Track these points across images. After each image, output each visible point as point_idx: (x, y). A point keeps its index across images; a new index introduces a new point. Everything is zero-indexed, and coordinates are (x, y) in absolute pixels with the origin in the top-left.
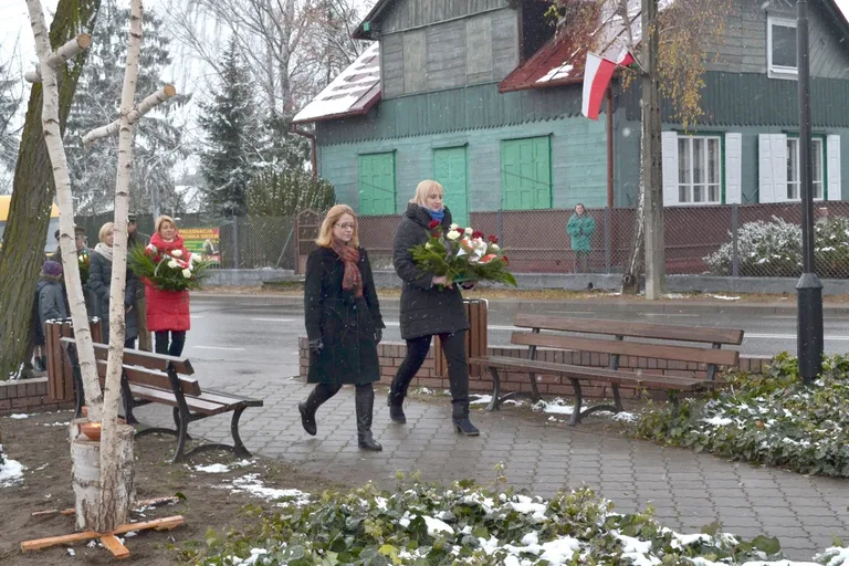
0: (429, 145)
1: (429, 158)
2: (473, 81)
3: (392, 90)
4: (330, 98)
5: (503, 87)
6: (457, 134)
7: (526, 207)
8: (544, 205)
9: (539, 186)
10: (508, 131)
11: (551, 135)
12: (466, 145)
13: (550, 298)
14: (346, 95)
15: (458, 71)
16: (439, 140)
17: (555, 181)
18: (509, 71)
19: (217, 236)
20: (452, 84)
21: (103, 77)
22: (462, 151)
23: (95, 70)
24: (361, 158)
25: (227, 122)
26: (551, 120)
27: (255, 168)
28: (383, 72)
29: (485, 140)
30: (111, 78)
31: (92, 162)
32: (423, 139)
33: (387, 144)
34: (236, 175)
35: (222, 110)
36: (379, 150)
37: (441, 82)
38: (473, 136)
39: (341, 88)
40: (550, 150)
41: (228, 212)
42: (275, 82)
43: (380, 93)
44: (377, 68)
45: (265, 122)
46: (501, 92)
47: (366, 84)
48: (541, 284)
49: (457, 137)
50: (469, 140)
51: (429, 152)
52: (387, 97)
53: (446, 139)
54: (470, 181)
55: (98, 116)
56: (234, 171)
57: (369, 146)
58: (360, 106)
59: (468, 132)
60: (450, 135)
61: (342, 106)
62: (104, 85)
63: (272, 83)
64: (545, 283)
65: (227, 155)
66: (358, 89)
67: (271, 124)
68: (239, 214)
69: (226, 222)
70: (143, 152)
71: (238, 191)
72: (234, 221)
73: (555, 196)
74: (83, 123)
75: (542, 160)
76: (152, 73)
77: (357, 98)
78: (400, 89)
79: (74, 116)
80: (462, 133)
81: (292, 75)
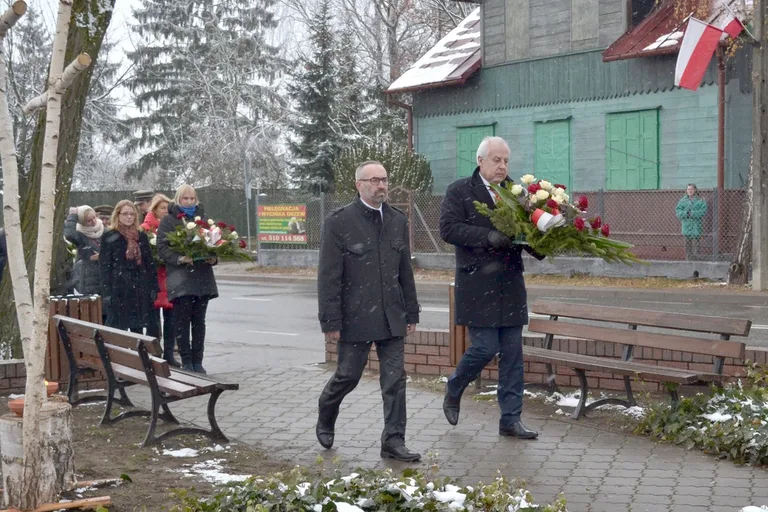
0: (530, 118)
1: (531, 132)
2: (578, 49)
3: (494, 57)
4: (429, 65)
5: (608, 55)
6: (560, 106)
7: (632, 187)
8: (650, 185)
9: (645, 165)
10: (614, 104)
11: (659, 109)
12: (569, 119)
13: (650, 287)
14: (445, 62)
15: (562, 37)
16: (542, 112)
17: (662, 160)
18: (616, 38)
19: (303, 214)
20: (556, 51)
21: (203, 40)
22: (565, 124)
23: (195, 33)
24: (460, 131)
25: (317, 91)
26: (659, 92)
27: (346, 140)
28: (484, 38)
29: (590, 113)
30: (212, 41)
31: (193, 133)
32: (526, 112)
33: (487, 117)
34: (325, 148)
35: (312, 78)
36: (478, 123)
37: (544, 48)
38: (577, 108)
39: (441, 54)
40: (658, 124)
41: (315, 188)
42: (383, 48)
43: (480, 60)
44: (478, 35)
45: (370, 91)
46: (605, 61)
47: (468, 50)
48: (643, 272)
49: (559, 110)
50: (573, 113)
51: (531, 125)
52: (487, 65)
53: (547, 112)
54: (573, 158)
55: (198, 83)
56: (322, 144)
57: (467, 118)
58: (458, 74)
59: (572, 105)
60: (553, 107)
61: (440, 74)
62: (204, 49)
63: (379, 48)
64: (648, 270)
65: (316, 127)
66: (458, 55)
67: (376, 93)
68: (326, 189)
69: (314, 199)
70: (245, 122)
71: (327, 166)
72: (321, 198)
73: (662, 175)
74: (183, 91)
75: (651, 133)
76: (255, 36)
77: (456, 66)
78: (501, 56)
79: (173, 82)
80: (565, 106)
81: (400, 40)
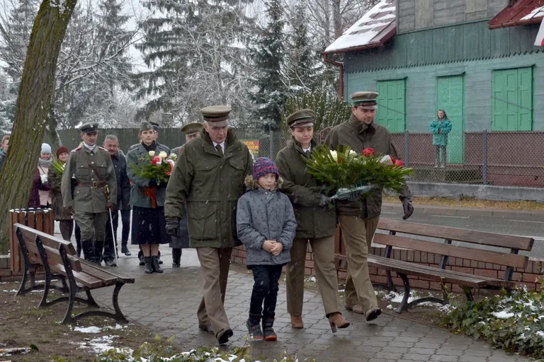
0: (433, 74)
1: (433, 84)
2: (471, 19)
3: (405, 26)
4: (356, 33)
5: (494, 23)
6: (457, 64)
7: (511, 128)
8: (526, 127)
9: (523, 111)
10: (498, 62)
11: (533, 66)
12: (464, 74)
13: (521, 209)
14: (369, 30)
15: (459, 10)
16: (442, 69)
17: (535, 108)
18: (500, 10)
19: (257, 147)
20: (453, 21)
21: (196, 13)
22: (460, 79)
23: (190, 9)
24: (379, 83)
25: (269, 52)
26: (534, 53)
28: (398, 10)
29: (478, 69)
30: (203, 14)
31: (186, 85)
32: (429, 68)
33: (400, 73)
34: (274, 97)
35: (266, 43)
36: (393, 77)
37: (444, 19)
38: (469, 66)
39: (366, 24)
40: (533, 79)
41: (267, 128)
42: (330, 19)
43: (395, 28)
44: (393, 9)
45: (318, 52)
46: (491, 29)
47: (386, 21)
48: (517, 197)
49: (455, 68)
50: (466, 69)
51: (434, 80)
52: (401, 32)
53: (446, 69)
54: (466, 105)
55: (191, 46)
56: (272, 94)
57: (385, 74)
58: (377, 40)
59: (465, 63)
60: (450, 65)
61: (363, 40)
62: (198, 19)
64: (521, 195)
65: (269, 80)
66: (380, 24)
68: (275, 129)
69: (266, 136)
71: (276, 110)
72: (270, 135)
73: (536, 120)
74: (180, 51)
75: (526, 86)
77: (377, 33)
78: (411, 25)
79: (173, 45)
80: (460, 64)
81: (343, 13)
